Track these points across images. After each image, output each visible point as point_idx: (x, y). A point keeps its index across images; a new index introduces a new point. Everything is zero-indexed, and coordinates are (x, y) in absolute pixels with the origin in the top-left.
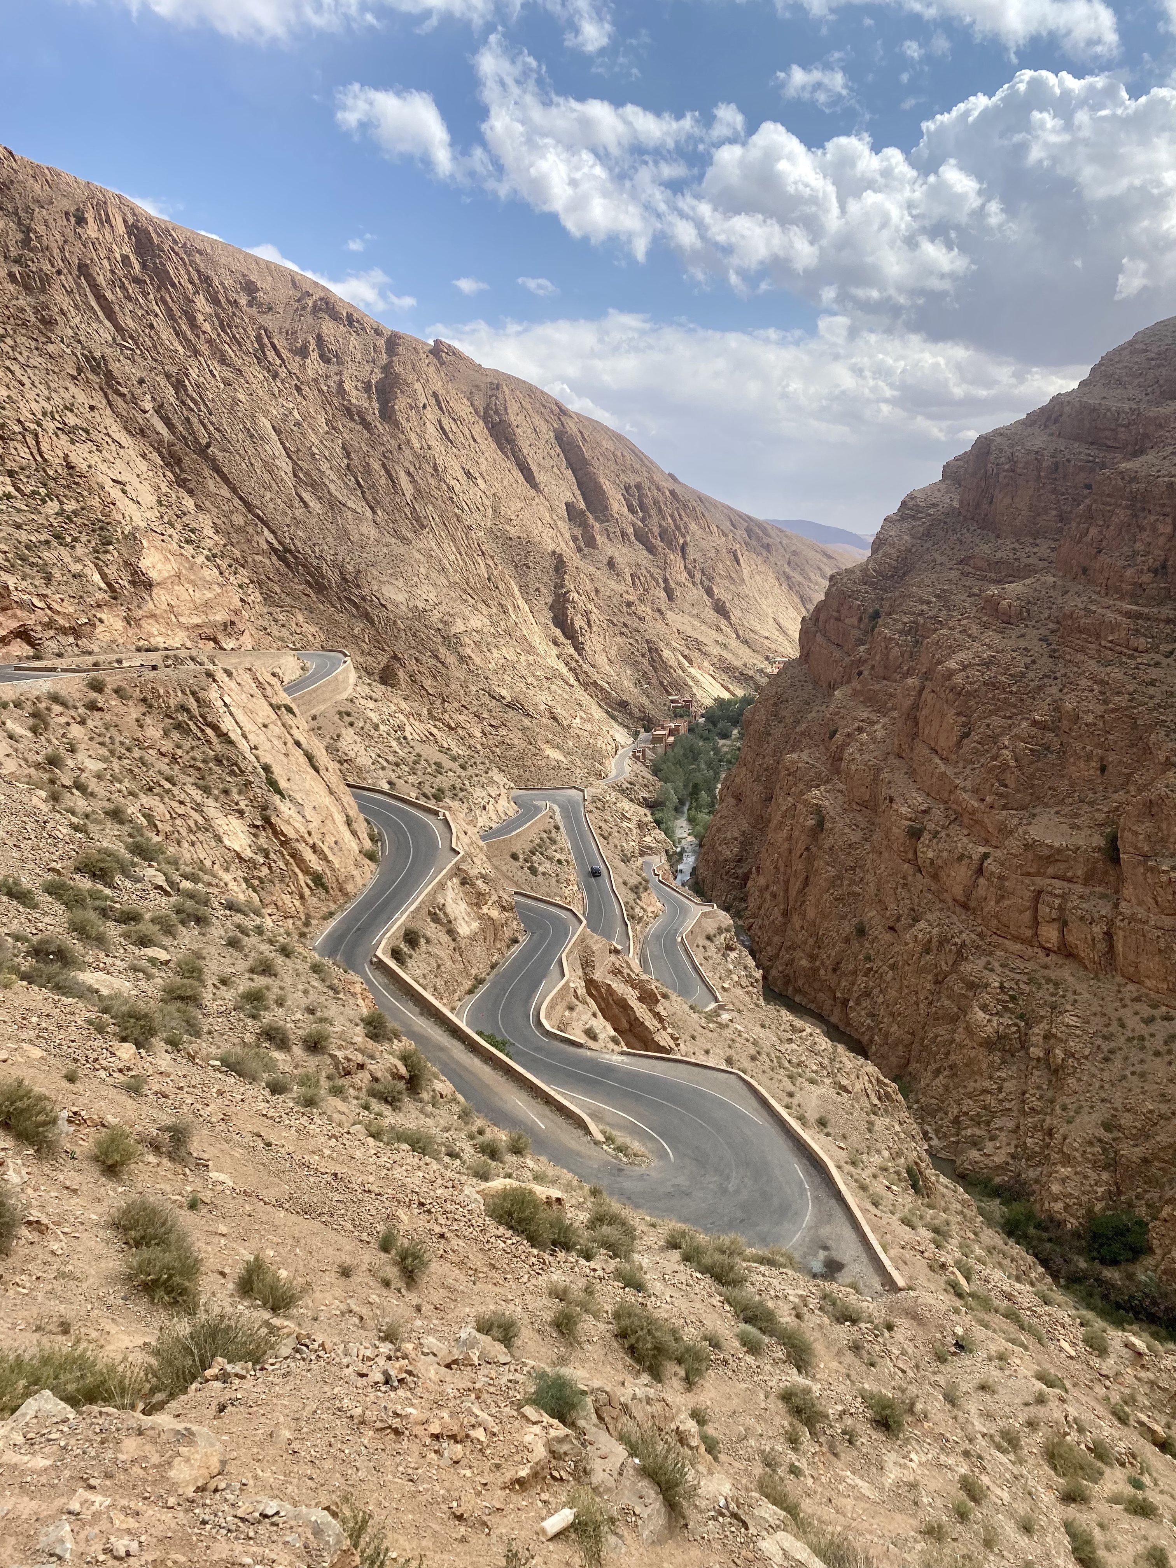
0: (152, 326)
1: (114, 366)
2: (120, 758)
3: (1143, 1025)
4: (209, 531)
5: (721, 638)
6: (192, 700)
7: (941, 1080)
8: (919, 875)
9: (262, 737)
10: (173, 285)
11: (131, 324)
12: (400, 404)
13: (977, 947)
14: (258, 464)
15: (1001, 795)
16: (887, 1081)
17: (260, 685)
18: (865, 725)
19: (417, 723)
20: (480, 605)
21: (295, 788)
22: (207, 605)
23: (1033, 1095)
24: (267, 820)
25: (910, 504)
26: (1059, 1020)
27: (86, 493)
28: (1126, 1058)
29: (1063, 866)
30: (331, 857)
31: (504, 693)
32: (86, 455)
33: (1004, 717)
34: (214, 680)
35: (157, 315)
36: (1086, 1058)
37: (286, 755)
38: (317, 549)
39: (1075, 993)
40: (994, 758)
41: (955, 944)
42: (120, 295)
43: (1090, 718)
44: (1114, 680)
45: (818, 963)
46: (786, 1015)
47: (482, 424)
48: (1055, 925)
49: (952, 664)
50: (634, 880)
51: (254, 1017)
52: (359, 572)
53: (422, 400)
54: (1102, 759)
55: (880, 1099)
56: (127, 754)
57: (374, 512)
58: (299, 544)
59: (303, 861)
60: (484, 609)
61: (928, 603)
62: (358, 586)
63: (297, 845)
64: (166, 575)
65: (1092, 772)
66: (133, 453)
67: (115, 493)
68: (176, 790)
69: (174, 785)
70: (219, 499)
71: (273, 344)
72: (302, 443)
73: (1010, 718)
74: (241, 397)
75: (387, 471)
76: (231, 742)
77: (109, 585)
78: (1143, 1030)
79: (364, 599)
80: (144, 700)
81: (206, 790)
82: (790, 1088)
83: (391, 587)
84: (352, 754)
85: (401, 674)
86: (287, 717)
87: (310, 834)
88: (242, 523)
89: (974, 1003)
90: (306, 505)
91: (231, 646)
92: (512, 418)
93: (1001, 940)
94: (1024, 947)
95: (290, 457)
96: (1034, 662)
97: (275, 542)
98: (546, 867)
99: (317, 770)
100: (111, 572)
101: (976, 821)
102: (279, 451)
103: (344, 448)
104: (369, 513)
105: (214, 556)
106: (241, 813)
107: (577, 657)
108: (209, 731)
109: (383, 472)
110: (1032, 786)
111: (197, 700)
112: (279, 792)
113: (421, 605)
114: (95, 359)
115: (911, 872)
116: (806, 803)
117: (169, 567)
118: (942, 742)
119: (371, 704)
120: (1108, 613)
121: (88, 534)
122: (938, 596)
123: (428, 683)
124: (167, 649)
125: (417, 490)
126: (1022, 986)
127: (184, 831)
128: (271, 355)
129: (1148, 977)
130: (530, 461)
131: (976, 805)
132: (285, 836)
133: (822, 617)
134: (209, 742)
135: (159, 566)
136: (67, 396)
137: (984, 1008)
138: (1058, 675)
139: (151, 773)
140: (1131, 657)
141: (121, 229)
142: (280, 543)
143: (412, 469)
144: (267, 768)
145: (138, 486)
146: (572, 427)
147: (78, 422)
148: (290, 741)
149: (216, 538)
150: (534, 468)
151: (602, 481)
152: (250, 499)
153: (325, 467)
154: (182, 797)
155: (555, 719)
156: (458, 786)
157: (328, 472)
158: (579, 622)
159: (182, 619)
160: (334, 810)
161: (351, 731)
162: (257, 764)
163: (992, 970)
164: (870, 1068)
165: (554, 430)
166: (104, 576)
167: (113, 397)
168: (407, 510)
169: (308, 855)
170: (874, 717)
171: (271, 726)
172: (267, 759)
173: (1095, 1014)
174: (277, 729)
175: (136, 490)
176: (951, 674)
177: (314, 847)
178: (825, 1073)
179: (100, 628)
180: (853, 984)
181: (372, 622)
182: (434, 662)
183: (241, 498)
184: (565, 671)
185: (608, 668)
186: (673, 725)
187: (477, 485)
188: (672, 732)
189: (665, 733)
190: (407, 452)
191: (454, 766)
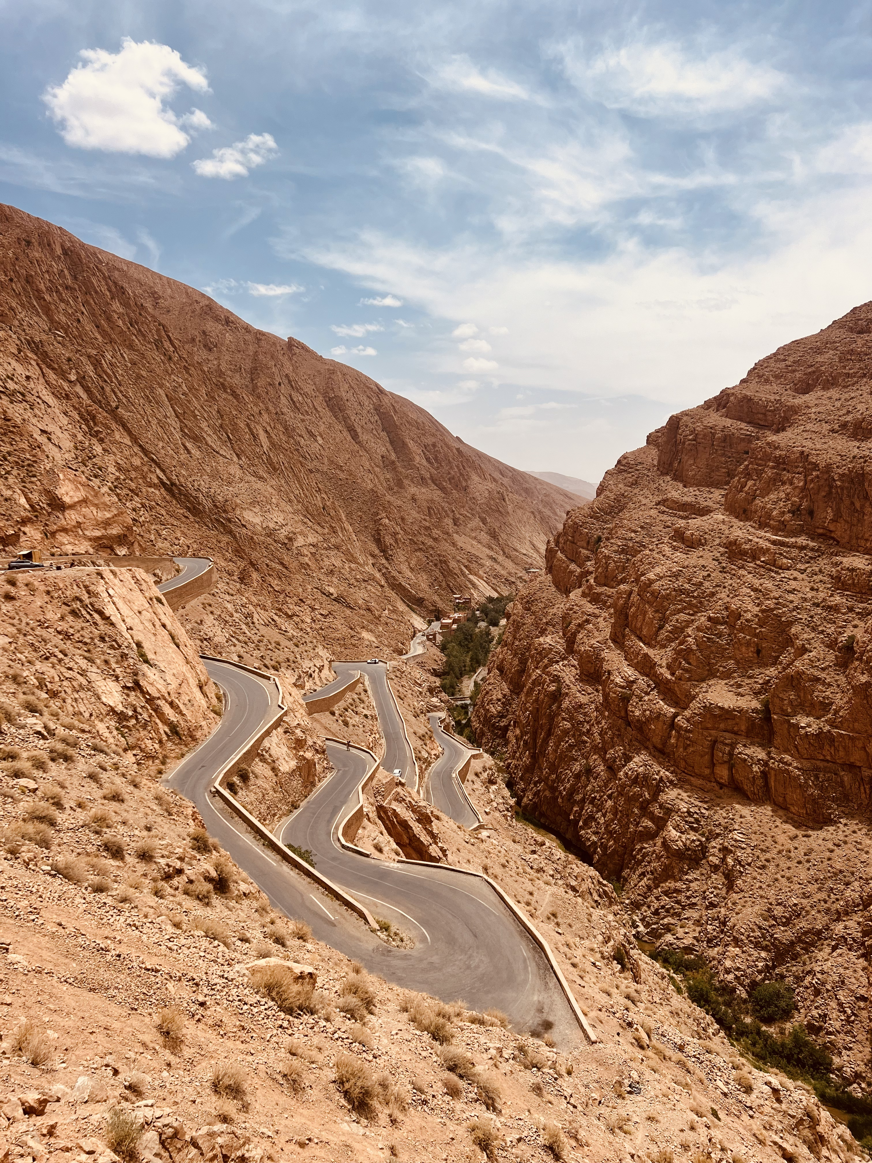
0: (79, 321)
1: (48, 349)
2: (25, 635)
3: (789, 841)
4: (112, 469)
5: (492, 553)
6: (84, 592)
7: (644, 882)
8: (628, 728)
9: (137, 620)
10: (96, 292)
11: (64, 319)
12: (261, 382)
13: (671, 782)
14: (154, 422)
15: (686, 670)
16: (605, 882)
17: (137, 581)
18: (591, 618)
19: (262, 612)
20: (316, 527)
21: (160, 658)
22: (107, 524)
23: (712, 893)
24: (137, 683)
25: (624, 462)
26: (730, 835)
27: (18, 439)
28: (778, 866)
29: (730, 722)
30: (185, 712)
31: (332, 590)
32: (22, 411)
33: (689, 614)
34: (102, 578)
35: (83, 313)
36: (749, 864)
37: (155, 635)
38: (196, 484)
39: (741, 817)
40: (681, 644)
41: (655, 779)
42: (56, 298)
43: (749, 616)
44: (766, 589)
45: (557, 794)
46: (531, 831)
47: (321, 398)
48: (726, 766)
49: (651, 576)
50: (421, 731)
51: (97, 832)
52: (227, 501)
53: (278, 380)
54: (757, 645)
55: (600, 896)
56: (31, 632)
57: (239, 458)
58: (182, 480)
59: (163, 714)
60: (319, 529)
61: (635, 532)
62: (225, 511)
63: (159, 702)
64: (76, 500)
65: (750, 654)
66: (57, 411)
67: (42, 439)
68: (67, 660)
69: (66, 655)
70: (123, 446)
71: (168, 336)
72: (188, 407)
73: (692, 615)
74: (144, 373)
75: (250, 429)
76: (112, 624)
77: (32, 506)
78: (790, 845)
79: (229, 520)
80: (48, 593)
81: (91, 660)
82: (530, 888)
83: (250, 512)
84: (211, 634)
85: (255, 575)
86: (157, 605)
87: (169, 694)
88: (139, 464)
89: (669, 823)
90: (189, 452)
91: (123, 553)
92: (344, 394)
93: (688, 777)
94: (704, 782)
95: (177, 417)
96: (709, 575)
97: (164, 478)
98: (355, 720)
99: (178, 647)
100: (35, 497)
101: (669, 689)
102: (170, 412)
103: (218, 412)
104: (235, 459)
105: (116, 487)
106: (117, 678)
107: (387, 565)
108: (96, 616)
109: (247, 430)
110: (709, 664)
111: (88, 592)
112: (146, 661)
113: (272, 525)
114: (34, 343)
115: (623, 726)
116: (548, 674)
117: (78, 494)
118: (645, 632)
119: (228, 597)
120: (761, 541)
121: (18, 469)
122: (642, 527)
123: (275, 583)
124: (73, 554)
125: (273, 444)
126: (703, 811)
127: (69, 691)
128: (167, 344)
129: (792, 805)
130: (356, 425)
131: (669, 677)
132: (150, 695)
133: (561, 540)
134: (95, 624)
135: (71, 493)
136: (9, 368)
137: (677, 827)
138: (726, 584)
139: (48, 646)
140: (777, 573)
141: (59, 251)
142: (168, 479)
143: (268, 428)
144: (139, 645)
145: (61, 435)
146: (386, 400)
147: (17, 387)
148: (158, 624)
149: (117, 474)
150: (359, 430)
151: (408, 440)
152: (147, 446)
153: (204, 425)
154: (71, 665)
155: (369, 610)
156: (292, 658)
157: (206, 429)
158: (389, 540)
159: (86, 533)
160: (189, 675)
161: (212, 617)
162: (131, 641)
163: (682, 800)
164: (593, 872)
165: (374, 404)
166: (28, 499)
167: (46, 370)
168: (264, 457)
169: (167, 710)
170: (597, 611)
171: (144, 612)
172: (139, 637)
173: (755, 833)
174: (147, 615)
175: (58, 438)
176: (651, 582)
177: (171, 704)
178: (559, 876)
179: (23, 538)
180: (582, 809)
181: (235, 537)
182: (280, 567)
183: (140, 446)
184: (378, 575)
185: (410, 574)
186: (456, 615)
187: (316, 441)
188: (455, 621)
189: (451, 621)
190: (266, 416)
191: (289, 644)
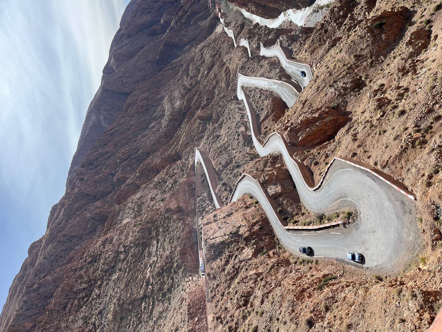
9: (222, 230)
17: (208, 223)
21: (236, 225)
22: (184, 191)
24: (245, 239)
30: (255, 220)
31: (206, 72)
37: (227, 223)
52: (171, 114)
57: (154, 106)
58: (164, 131)
63: (252, 232)
66: (143, 193)
76: (223, 241)
81: (236, 256)
83: (175, 105)
87: (249, 226)
90: (153, 127)
104: (154, 108)
106: (242, 247)
109: (143, 102)
113: (180, 96)
117: (174, 201)
128: (112, 131)
132: (249, 235)
135: (174, 204)
143: (141, 92)
145: (152, 193)
151: (140, 23)
153: (142, 119)
155: (214, 56)
159: (187, 199)
162: (229, 236)
168: (153, 95)
169: (255, 229)
172: (228, 232)
174: (220, 224)
175: (153, 195)
177: (253, 226)
184: (199, 47)
185: (199, 30)
186: (217, 10)
187: (144, 67)
188: (220, 11)
189: (219, 13)
190: (136, 92)
191: (229, 122)
